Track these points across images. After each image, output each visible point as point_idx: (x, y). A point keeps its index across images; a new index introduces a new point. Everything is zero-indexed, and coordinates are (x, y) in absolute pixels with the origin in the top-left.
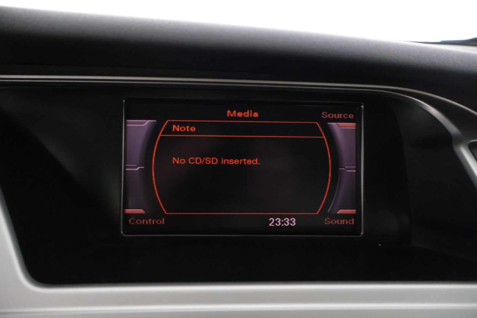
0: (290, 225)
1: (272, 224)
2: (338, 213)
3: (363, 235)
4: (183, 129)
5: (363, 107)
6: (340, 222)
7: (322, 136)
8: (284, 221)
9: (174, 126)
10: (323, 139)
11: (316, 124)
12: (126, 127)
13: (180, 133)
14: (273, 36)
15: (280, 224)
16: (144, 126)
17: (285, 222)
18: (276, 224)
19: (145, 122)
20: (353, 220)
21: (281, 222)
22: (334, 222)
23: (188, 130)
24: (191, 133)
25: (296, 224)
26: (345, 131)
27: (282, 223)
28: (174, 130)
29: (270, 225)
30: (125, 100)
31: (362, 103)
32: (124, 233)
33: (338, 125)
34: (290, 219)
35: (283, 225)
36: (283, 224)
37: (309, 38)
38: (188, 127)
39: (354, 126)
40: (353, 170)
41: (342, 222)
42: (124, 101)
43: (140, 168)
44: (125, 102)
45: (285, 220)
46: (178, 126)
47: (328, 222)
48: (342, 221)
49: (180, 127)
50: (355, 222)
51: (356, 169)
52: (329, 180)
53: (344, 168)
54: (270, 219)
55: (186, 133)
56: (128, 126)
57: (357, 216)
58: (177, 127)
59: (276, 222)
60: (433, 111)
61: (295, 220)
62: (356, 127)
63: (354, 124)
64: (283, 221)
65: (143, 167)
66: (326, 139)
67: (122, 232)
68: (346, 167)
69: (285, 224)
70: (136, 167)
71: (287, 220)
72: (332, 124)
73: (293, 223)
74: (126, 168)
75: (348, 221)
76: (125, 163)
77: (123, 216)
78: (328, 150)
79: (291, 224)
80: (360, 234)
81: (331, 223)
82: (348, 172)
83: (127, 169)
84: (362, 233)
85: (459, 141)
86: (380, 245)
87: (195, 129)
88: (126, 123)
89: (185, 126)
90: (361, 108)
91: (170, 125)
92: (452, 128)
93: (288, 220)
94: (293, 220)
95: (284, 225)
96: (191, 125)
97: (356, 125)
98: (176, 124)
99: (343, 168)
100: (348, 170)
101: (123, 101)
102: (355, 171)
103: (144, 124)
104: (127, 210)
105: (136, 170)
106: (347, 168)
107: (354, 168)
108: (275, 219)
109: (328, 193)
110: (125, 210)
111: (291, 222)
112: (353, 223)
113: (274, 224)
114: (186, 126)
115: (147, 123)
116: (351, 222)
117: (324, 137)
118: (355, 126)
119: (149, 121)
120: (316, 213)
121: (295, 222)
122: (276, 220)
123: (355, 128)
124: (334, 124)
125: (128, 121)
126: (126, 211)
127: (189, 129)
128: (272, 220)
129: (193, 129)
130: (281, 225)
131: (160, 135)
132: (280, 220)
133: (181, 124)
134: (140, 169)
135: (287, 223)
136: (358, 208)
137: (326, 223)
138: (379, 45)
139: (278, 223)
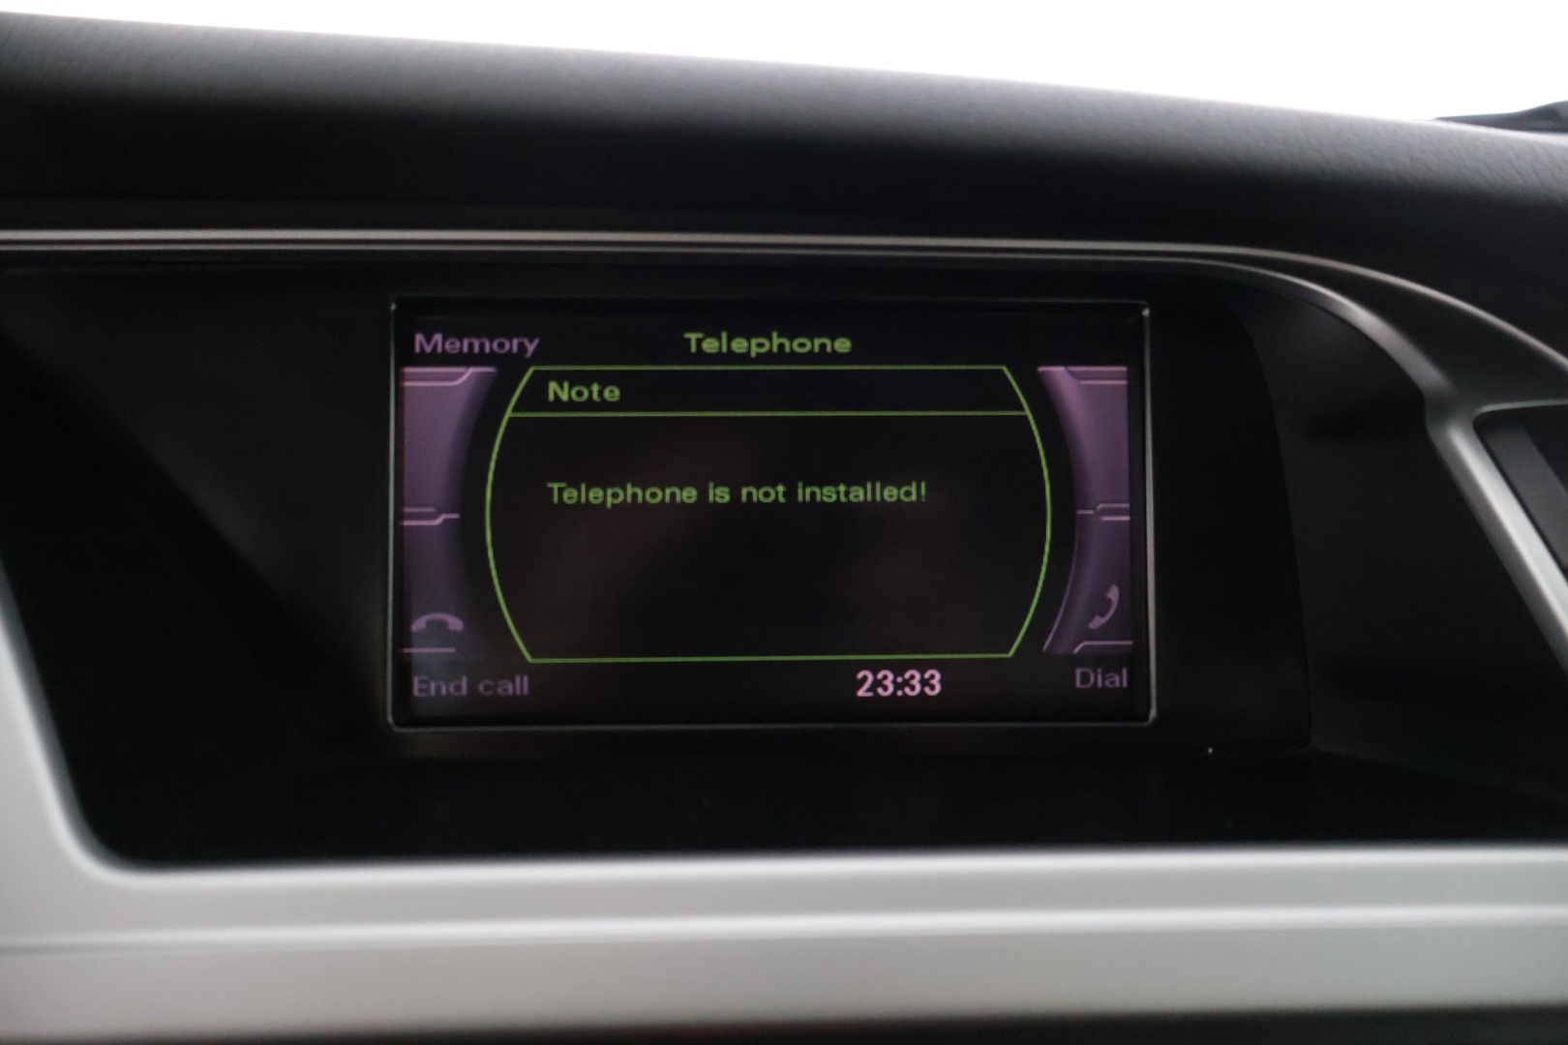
0: (922, 692)
1: (868, 690)
2: (1076, 650)
3: (1156, 720)
4: (580, 394)
5: (1146, 312)
6: (1084, 681)
7: (1021, 408)
8: (905, 679)
9: (553, 386)
10: (1025, 418)
11: (1001, 370)
12: (399, 390)
13: (571, 405)
14: (843, 86)
15: (891, 689)
16: (456, 386)
17: (906, 683)
18: (880, 691)
19: (461, 374)
20: (1124, 674)
21: (894, 682)
23: (596, 397)
24: (604, 405)
25: (942, 687)
26: (1093, 392)
27: (898, 686)
28: (551, 397)
29: (861, 693)
30: (395, 302)
32: (398, 723)
33: (1069, 372)
34: (922, 673)
35: (900, 693)
36: (903, 689)
38: (595, 388)
39: (1120, 376)
40: (1123, 515)
42: (393, 307)
44: (395, 310)
45: (907, 675)
46: (566, 385)
49: (571, 388)
50: (1131, 679)
51: (1131, 512)
52: (1047, 549)
53: (1094, 508)
54: (860, 675)
55: (590, 405)
56: (408, 387)
57: (1135, 661)
58: (562, 387)
59: (877, 683)
60: (1363, 318)
61: (938, 676)
62: (1129, 377)
63: (1124, 369)
64: (900, 680)
65: (457, 516)
66: (1035, 418)
67: (390, 719)
68: (1100, 506)
69: (907, 690)
70: (434, 516)
72: (1052, 371)
73: (933, 688)
74: (403, 520)
76: (398, 505)
78: (1042, 453)
79: (927, 690)
80: (1145, 718)
82: (1106, 522)
83: (407, 523)
84: (1153, 713)
85: (1444, 409)
86: (1210, 750)
87: (617, 392)
88: (400, 378)
89: (588, 386)
90: (1141, 317)
91: (539, 382)
92: (1423, 371)
94: (932, 677)
95: (904, 693)
96: (605, 379)
97: (1128, 372)
98: (560, 378)
99: (1088, 509)
100: (1106, 516)
101: (390, 306)
102: (1127, 518)
103: (454, 380)
104: (404, 649)
105: (435, 526)
106: (1104, 509)
107: (1125, 508)
108: (875, 673)
109: (1043, 587)
110: (399, 648)
111: (926, 683)
112: (1125, 684)
113: (872, 688)
114: (591, 384)
115: (467, 375)
116: (1118, 680)
117: (1028, 412)
118: (1124, 375)
119: (472, 370)
120: (1007, 653)
121: (940, 682)
122: (880, 676)
123: (1125, 383)
124: (1058, 370)
125: (408, 370)
126: (401, 652)
127: (601, 393)
128: (865, 678)
129: (612, 394)
130: (894, 693)
131: (509, 414)
132: (891, 676)
133: (576, 379)
134: (446, 521)
135: (913, 688)
136: (1139, 634)
139: (885, 688)
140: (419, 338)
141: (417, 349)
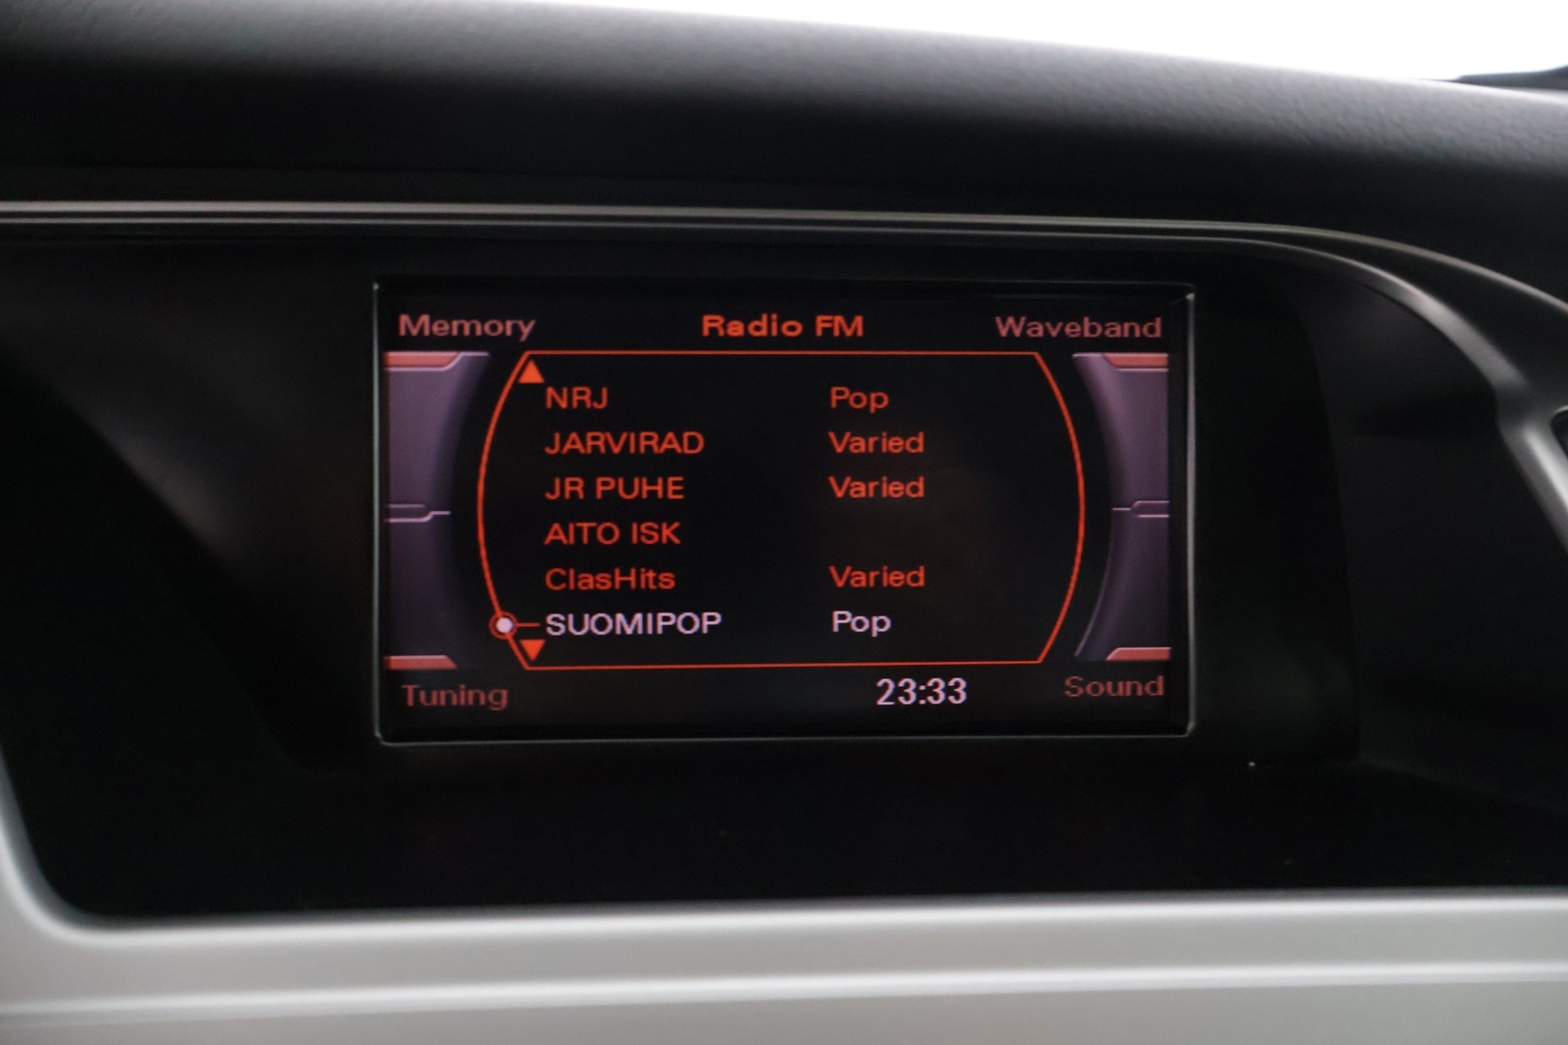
0: (947, 700)
1: (887, 700)
2: (1110, 657)
3: (1194, 731)
5: (1191, 297)
6: (1115, 689)
8: (927, 687)
11: (1033, 356)
12: (384, 376)
14: (877, 51)
15: (913, 697)
16: (446, 372)
17: (930, 691)
18: (901, 699)
19: (451, 359)
20: (1160, 681)
21: (916, 690)
22: (1095, 689)
25: (968, 696)
26: (1131, 381)
27: (921, 695)
29: (881, 702)
30: (379, 282)
31: (1186, 284)
32: (387, 737)
33: (1106, 359)
34: (946, 683)
35: (922, 702)
36: (925, 699)
37: (1002, 58)
39: (1161, 364)
40: (1161, 513)
41: (1125, 689)
42: (376, 287)
43: (435, 517)
44: (379, 290)
45: (930, 683)
47: (1076, 688)
48: (1125, 686)
50: (1167, 688)
51: (1170, 509)
52: (1080, 549)
53: (1130, 506)
54: (880, 683)
56: (395, 373)
57: (1173, 669)
59: (899, 692)
60: (1431, 308)
61: (963, 684)
62: (1171, 364)
63: (1164, 356)
64: (922, 688)
65: (447, 513)
67: (378, 734)
68: (1138, 503)
69: (930, 699)
70: (424, 514)
71: (936, 685)
72: (1086, 358)
73: (957, 697)
74: (389, 517)
75: (1144, 685)
76: (385, 499)
77: (381, 678)
78: (1075, 446)
79: (952, 699)
80: (1183, 730)
81: (1085, 693)
82: (1143, 518)
83: (393, 520)
84: (1191, 726)
85: (1520, 408)
86: (1252, 764)
88: (383, 363)
90: (1186, 301)
92: (1496, 366)
93: (942, 684)
94: (957, 685)
95: (928, 703)
97: (1170, 359)
99: (1126, 506)
100: (1144, 513)
101: (371, 287)
102: (1167, 516)
103: (443, 365)
104: (393, 658)
105: (425, 523)
106: (1141, 506)
107: (1165, 504)
109: (1075, 590)
110: (386, 658)
111: (951, 691)
112: (1160, 692)
113: (893, 697)
115: (457, 360)
116: (1154, 688)
118: (1164, 362)
119: (463, 354)
120: (1036, 660)
121: (965, 690)
122: (901, 684)
123: (1165, 370)
124: (1094, 357)
125: (392, 355)
126: (389, 661)
128: (886, 686)
130: (916, 703)
132: (913, 685)
135: (936, 697)
136: (1177, 640)
137: (1068, 693)
138: (1243, 81)
139: (907, 697)
140: (404, 319)
141: (403, 332)
